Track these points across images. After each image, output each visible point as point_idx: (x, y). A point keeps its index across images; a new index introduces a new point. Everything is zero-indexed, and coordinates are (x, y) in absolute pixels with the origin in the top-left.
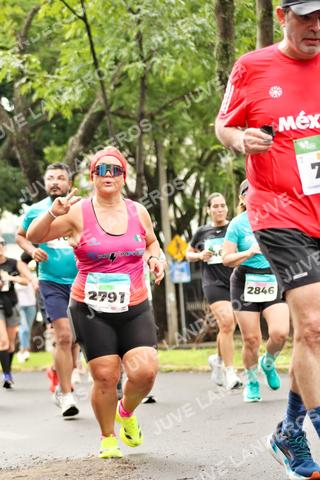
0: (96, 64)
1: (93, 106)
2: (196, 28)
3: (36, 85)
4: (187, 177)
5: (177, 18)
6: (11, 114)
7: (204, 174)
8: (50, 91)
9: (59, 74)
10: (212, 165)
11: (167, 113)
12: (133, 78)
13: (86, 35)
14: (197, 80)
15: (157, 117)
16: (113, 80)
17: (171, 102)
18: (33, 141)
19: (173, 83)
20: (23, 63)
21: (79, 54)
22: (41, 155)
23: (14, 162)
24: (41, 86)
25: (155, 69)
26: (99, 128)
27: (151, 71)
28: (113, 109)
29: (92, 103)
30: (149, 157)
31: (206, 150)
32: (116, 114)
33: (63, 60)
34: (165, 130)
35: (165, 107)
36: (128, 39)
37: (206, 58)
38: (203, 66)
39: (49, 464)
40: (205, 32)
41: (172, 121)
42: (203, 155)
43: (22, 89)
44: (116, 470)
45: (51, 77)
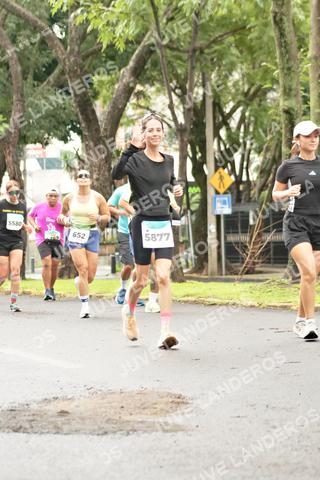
1: (145, 39)
3: (91, 17)
4: (233, 110)
7: (249, 108)
8: (105, 22)
9: (114, 7)
10: (258, 99)
11: (216, 47)
12: (187, 14)
14: (248, 16)
15: (206, 51)
16: (165, 13)
17: (221, 36)
19: (224, 18)
24: (95, 17)
25: (209, 6)
26: (149, 61)
27: (205, 7)
28: (164, 42)
29: (144, 35)
30: (196, 90)
31: (253, 85)
32: (167, 47)
34: (213, 64)
35: (215, 42)
38: (257, 5)
39: (104, 396)
41: (221, 55)
42: (249, 89)
43: (77, 19)
44: (170, 405)
45: (106, 9)
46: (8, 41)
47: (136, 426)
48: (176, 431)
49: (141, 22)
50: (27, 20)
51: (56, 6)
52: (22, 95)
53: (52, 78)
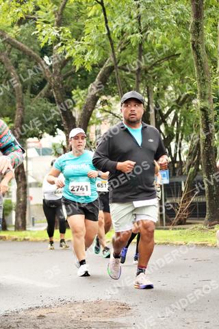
0: (109, 34)
1: (106, 63)
2: (177, 11)
3: (67, 48)
4: (169, 112)
5: (165, 4)
6: (51, 67)
7: (180, 110)
8: (77, 52)
9: (83, 41)
10: (186, 104)
11: (156, 69)
12: (133, 44)
13: (102, 15)
14: (177, 47)
15: (149, 71)
16: (120, 45)
17: (159, 61)
18: (65, 85)
19: (160, 49)
20: (60, 33)
21: (97, 27)
22: (70, 95)
23: (52, 100)
24: (70, 48)
25: (149, 39)
26: (110, 78)
27: (146, 40)
28: (119, 65)
29: (105, 61)
31: (182, 94)
32: (122, 68)
33: (87, 31)
34: (154, 80)
35: (155, 65)
36: (131, 18)
37: (184, 32)
38: (182, 38)
39: (72, 305)
40: (183, 14)
41: (159, 74)
42: (180, 97)
43: (58, 50)
44: (117, 310)
45: (78, 42)
46: (12, 67)
47: (91, 325)
48: (119, 327)
49: (103, 50)
50: (24, 52)
51: (44, 41)
52: (22, 104)
53: (43, 92)
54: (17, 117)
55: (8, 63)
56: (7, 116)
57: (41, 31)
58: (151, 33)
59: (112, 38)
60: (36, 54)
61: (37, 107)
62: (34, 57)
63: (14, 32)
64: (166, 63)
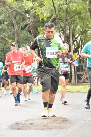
0: (54, 5)
1: (52, 17)
3: (37, 11)
4: (78, 37)
6: (29, 18)
7: (83, 36)
8: (41, 12)
9: (43, 8)
10: (85, 33)
11: (73, 19)
12: (64, 9)
14: (81, 10)
16: (58, 9)
17: (74, 16)
18: (35, 26)
19: (74, 10)
20: (33, 5)
21: (49, 2)
22: (37, 30)
23: (30, 32)
25: (70, 7)
27: (69, 7)
28: (58, 18)
29: (52, 16)
30: (67, 31)
31: (83, 29)
32: (59, 19)
33: (44, 4)
34: (72, 23)
35: (72, 17)
37: (84, 4)
38: (84, 6)
41: (74, 21)
42: (82, 30)
43: (33, 12)
44: (62, 121)
45: (41, 9)
46: (13, 19)
47: (52, 127)
48: (63, 128)
49: (51, 12)
50: (19, 13)
51: (27, 8)
52: (18, 34)
53: (26, 29)
54: (16, 39)
55: (11, 17)
56: (12, 39)
57: (26, 4)
58: (71, 5)
59: (55, 7)
60: (23, 14)
61: (24, 35)
62: (23, 15)
63: (15, 4)
64: (77, 16)
